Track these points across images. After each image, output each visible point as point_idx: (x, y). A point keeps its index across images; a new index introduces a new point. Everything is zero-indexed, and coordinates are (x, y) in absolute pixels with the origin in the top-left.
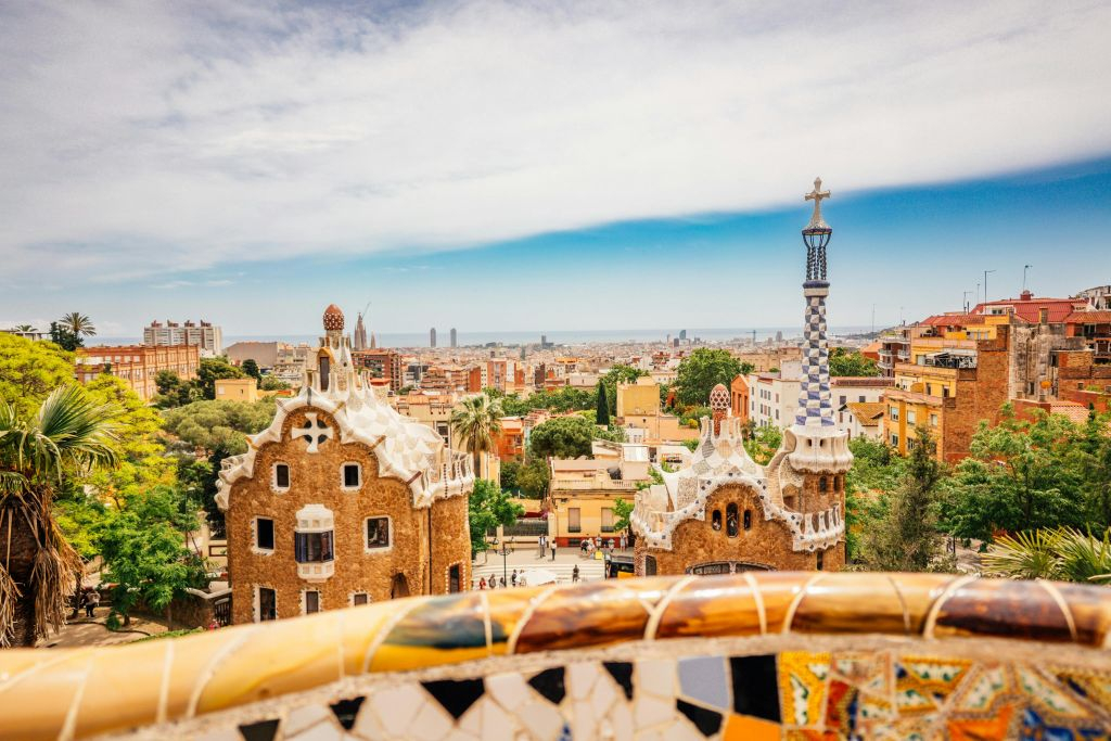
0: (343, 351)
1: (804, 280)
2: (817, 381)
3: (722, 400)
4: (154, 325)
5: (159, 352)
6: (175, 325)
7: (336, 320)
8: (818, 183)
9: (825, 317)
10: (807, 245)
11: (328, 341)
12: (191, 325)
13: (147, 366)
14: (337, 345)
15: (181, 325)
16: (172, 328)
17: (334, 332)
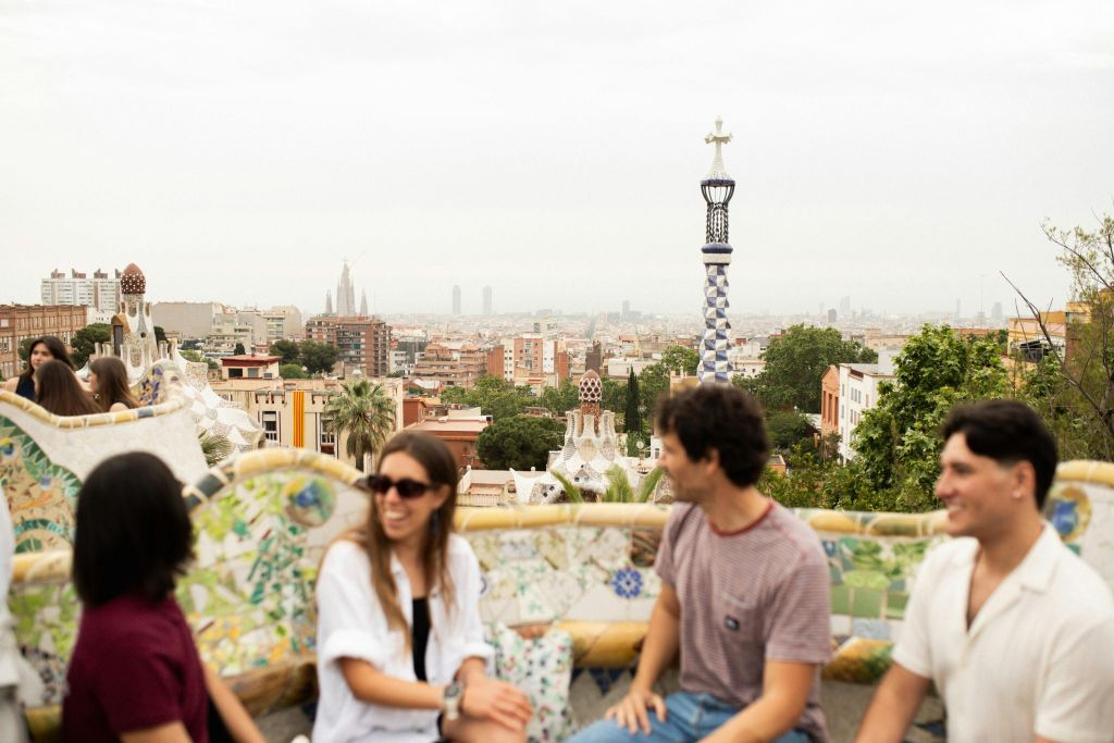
0: (142, 320)
1: (703, 243)
2: (712, 369)
3: (589, 390)
4: (55, 275)
5: (33, 315)
6: (82, 276)
7: (134, 282)
8: (719, 124)
9: (725, 290)
10: (707, 200)
11: (124, 307)
12: (103, 276)
13: (18, 333)
14: (133, 312)
15: (90, 276)
16: (78, 280)
17: (131, 296)
